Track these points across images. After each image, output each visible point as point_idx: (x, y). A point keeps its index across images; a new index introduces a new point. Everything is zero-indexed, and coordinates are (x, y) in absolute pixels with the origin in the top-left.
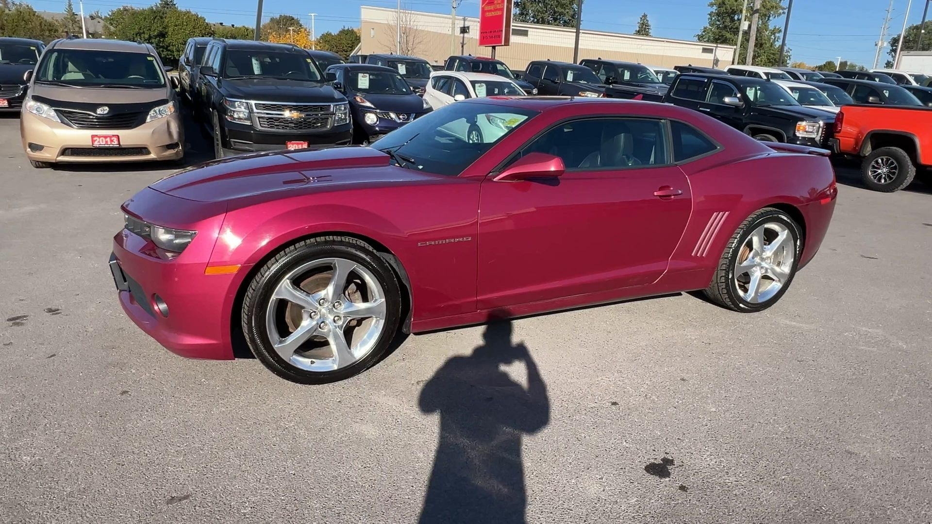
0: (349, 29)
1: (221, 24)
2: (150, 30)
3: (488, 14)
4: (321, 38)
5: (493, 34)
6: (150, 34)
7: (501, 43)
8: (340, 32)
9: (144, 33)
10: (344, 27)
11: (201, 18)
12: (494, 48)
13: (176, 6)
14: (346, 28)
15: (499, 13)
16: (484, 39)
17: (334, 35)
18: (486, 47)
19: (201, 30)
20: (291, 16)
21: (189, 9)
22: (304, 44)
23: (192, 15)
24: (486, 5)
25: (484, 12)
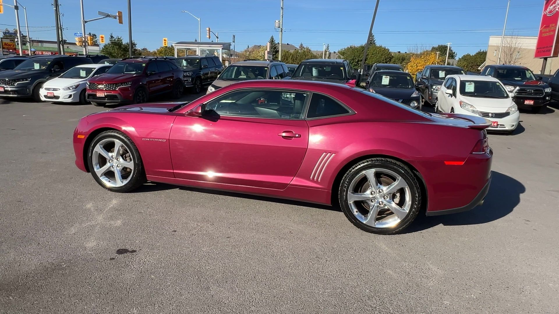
0: (483, 51)
1: (399, 52)
2: (359, 57)
3: (544, 35)
4: (463, 58)
5: (545, 49)
6: (358, 60)
7: (550, 55)
8: (477, 54)
9: (356, 59)
10: (480, 50)
11: (387, 49)
12: (546, 59)
13: (376, 44)
14: (482, 51)
15: (552, 33)
16: (538, 53)
17: (471, 55)
18: (541, 58)
19: (385, 56)
20: (445, 45)
21: (382, 45)
22: (432, 62)
23: (383, 48)
24: (543, 28)
25: (541, 32)
